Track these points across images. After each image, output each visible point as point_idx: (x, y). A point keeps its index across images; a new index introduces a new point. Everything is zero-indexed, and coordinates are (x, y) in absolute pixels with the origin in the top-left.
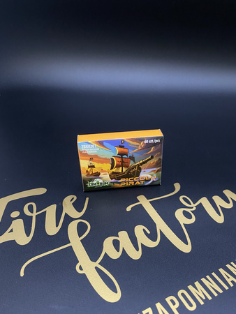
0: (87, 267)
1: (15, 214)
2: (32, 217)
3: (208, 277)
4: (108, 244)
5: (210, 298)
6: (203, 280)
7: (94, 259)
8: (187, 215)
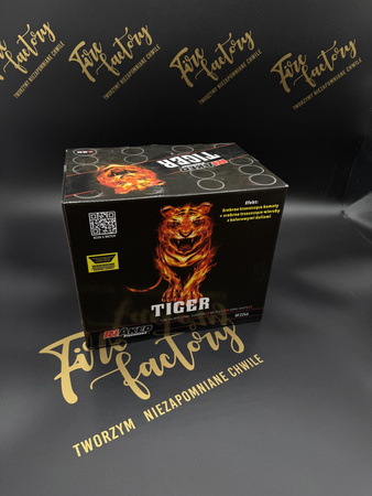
0: (130, 382)
1: (77, 350)
2: (90, 352)
3: (200, 384)
4: (142, 367)
5: (199, 394)
6: (197, 385)
7: (134, 377)
8: (195, 346)
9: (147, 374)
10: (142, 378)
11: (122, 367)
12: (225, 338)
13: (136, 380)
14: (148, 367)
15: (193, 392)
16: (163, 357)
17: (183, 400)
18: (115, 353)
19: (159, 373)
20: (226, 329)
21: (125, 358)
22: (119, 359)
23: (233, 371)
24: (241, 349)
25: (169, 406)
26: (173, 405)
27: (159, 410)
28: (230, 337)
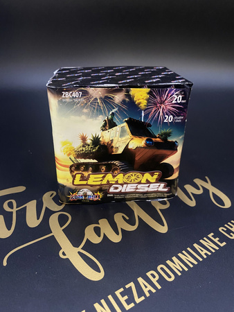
0: (70, 252)
2: (12, 212)
3: (184, 252)
5: (186, 269)
6: (180, 255)
7: (76, 244)
9: (96, 240)
10: (89, 246)
11: (58, 232)
12: (200, 192)
13: (79, 249)
14: (97, 231)
15: (176, 265)
16: (118, 217)
17: (161, 280)
18: (49, 213)
19: (116, 239)
20: (198, 181)
21: (62, 220)
22: (54, 221)
23: (229, 232)
24: (228, 203)
25: (141, 293)
26: (147, 289)
27: (123, 300)
28: (206, 191)
